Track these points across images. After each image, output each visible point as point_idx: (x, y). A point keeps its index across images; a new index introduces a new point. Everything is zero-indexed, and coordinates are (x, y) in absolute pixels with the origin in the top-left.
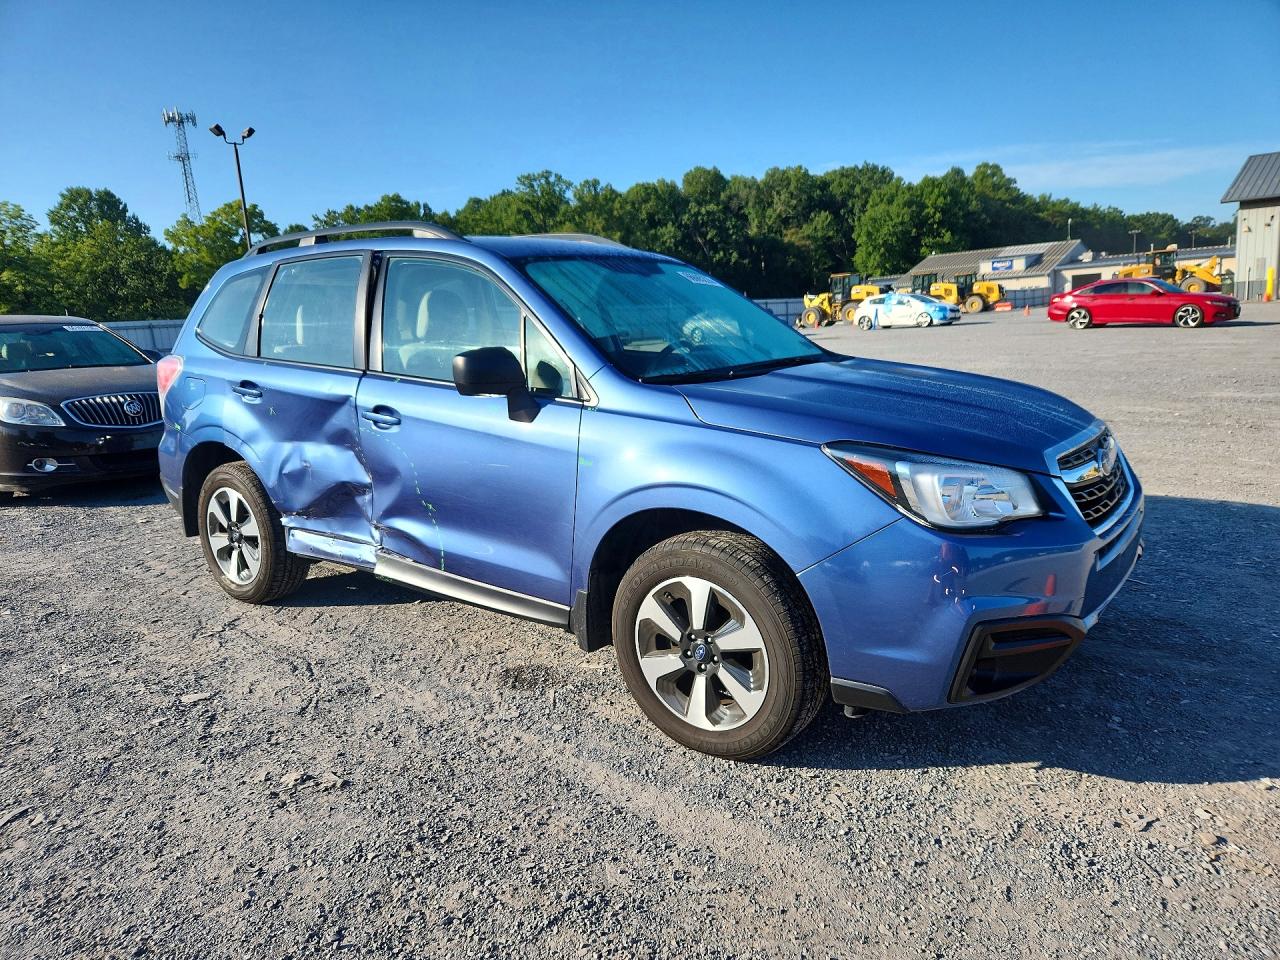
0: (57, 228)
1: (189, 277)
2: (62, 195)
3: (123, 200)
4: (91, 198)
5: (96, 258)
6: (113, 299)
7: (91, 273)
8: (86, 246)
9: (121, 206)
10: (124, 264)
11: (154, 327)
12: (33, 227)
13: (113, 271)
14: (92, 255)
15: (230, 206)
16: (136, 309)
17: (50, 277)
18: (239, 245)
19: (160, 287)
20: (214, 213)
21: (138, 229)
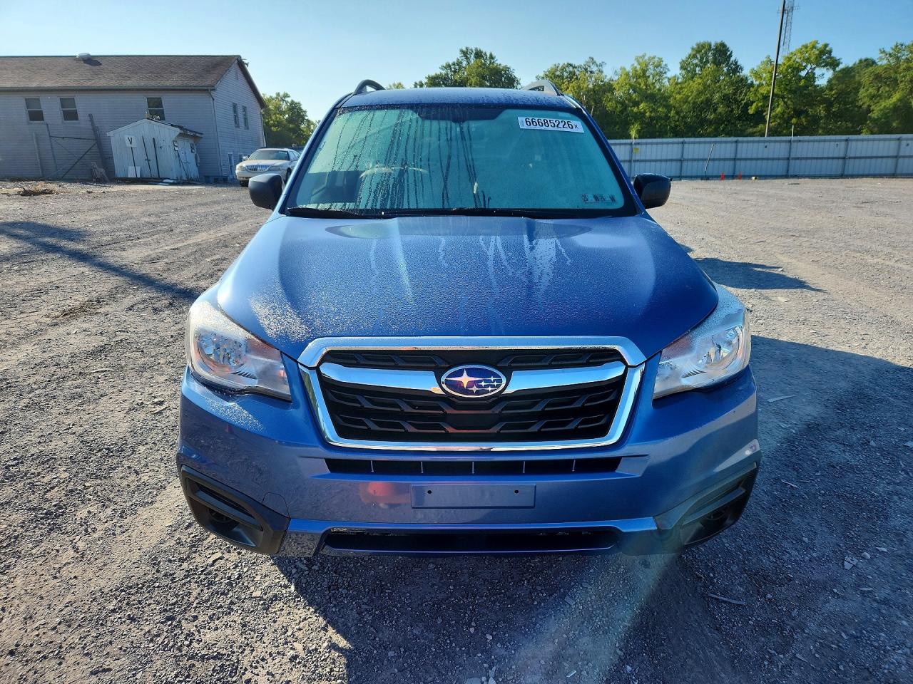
0: (684, 72)
1: (757, 105)
2: (693, 49)
3: (731, 49)
4: (710, 49)
5: (700, 93)
6: (703, 122)
7: (694, 103)
8: (696, 85)
9: (728, 53)
10: (717, 96)
11: (685, 143)
12: (665, 73)
13: (708, 102)
14: (698, 90)
15: (806, 47)
16: (716, 129)
17: (669, 107)
18: (803, 78)
19: (737, 112)
20: (792, 53)
21: (736, 68)
